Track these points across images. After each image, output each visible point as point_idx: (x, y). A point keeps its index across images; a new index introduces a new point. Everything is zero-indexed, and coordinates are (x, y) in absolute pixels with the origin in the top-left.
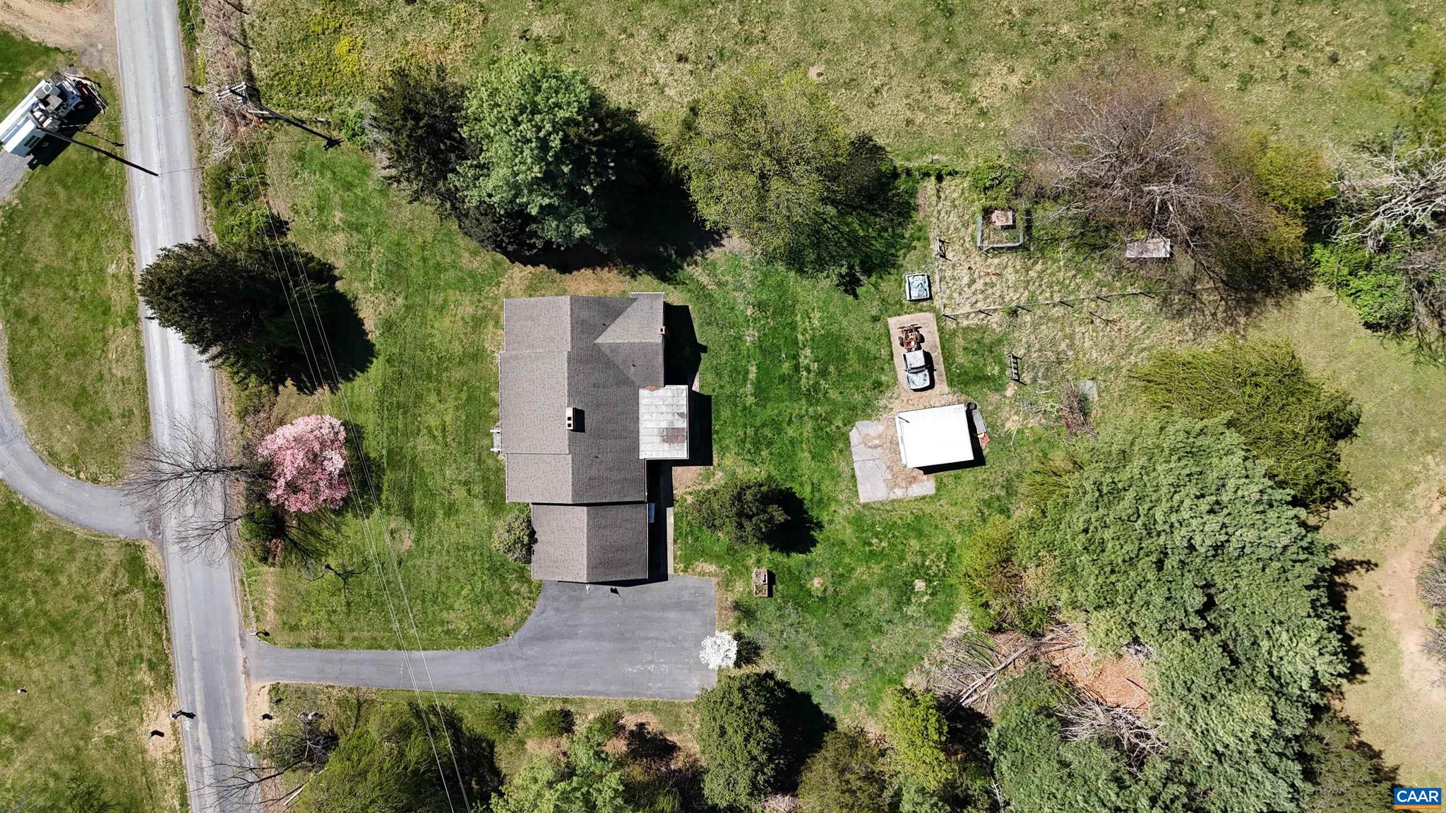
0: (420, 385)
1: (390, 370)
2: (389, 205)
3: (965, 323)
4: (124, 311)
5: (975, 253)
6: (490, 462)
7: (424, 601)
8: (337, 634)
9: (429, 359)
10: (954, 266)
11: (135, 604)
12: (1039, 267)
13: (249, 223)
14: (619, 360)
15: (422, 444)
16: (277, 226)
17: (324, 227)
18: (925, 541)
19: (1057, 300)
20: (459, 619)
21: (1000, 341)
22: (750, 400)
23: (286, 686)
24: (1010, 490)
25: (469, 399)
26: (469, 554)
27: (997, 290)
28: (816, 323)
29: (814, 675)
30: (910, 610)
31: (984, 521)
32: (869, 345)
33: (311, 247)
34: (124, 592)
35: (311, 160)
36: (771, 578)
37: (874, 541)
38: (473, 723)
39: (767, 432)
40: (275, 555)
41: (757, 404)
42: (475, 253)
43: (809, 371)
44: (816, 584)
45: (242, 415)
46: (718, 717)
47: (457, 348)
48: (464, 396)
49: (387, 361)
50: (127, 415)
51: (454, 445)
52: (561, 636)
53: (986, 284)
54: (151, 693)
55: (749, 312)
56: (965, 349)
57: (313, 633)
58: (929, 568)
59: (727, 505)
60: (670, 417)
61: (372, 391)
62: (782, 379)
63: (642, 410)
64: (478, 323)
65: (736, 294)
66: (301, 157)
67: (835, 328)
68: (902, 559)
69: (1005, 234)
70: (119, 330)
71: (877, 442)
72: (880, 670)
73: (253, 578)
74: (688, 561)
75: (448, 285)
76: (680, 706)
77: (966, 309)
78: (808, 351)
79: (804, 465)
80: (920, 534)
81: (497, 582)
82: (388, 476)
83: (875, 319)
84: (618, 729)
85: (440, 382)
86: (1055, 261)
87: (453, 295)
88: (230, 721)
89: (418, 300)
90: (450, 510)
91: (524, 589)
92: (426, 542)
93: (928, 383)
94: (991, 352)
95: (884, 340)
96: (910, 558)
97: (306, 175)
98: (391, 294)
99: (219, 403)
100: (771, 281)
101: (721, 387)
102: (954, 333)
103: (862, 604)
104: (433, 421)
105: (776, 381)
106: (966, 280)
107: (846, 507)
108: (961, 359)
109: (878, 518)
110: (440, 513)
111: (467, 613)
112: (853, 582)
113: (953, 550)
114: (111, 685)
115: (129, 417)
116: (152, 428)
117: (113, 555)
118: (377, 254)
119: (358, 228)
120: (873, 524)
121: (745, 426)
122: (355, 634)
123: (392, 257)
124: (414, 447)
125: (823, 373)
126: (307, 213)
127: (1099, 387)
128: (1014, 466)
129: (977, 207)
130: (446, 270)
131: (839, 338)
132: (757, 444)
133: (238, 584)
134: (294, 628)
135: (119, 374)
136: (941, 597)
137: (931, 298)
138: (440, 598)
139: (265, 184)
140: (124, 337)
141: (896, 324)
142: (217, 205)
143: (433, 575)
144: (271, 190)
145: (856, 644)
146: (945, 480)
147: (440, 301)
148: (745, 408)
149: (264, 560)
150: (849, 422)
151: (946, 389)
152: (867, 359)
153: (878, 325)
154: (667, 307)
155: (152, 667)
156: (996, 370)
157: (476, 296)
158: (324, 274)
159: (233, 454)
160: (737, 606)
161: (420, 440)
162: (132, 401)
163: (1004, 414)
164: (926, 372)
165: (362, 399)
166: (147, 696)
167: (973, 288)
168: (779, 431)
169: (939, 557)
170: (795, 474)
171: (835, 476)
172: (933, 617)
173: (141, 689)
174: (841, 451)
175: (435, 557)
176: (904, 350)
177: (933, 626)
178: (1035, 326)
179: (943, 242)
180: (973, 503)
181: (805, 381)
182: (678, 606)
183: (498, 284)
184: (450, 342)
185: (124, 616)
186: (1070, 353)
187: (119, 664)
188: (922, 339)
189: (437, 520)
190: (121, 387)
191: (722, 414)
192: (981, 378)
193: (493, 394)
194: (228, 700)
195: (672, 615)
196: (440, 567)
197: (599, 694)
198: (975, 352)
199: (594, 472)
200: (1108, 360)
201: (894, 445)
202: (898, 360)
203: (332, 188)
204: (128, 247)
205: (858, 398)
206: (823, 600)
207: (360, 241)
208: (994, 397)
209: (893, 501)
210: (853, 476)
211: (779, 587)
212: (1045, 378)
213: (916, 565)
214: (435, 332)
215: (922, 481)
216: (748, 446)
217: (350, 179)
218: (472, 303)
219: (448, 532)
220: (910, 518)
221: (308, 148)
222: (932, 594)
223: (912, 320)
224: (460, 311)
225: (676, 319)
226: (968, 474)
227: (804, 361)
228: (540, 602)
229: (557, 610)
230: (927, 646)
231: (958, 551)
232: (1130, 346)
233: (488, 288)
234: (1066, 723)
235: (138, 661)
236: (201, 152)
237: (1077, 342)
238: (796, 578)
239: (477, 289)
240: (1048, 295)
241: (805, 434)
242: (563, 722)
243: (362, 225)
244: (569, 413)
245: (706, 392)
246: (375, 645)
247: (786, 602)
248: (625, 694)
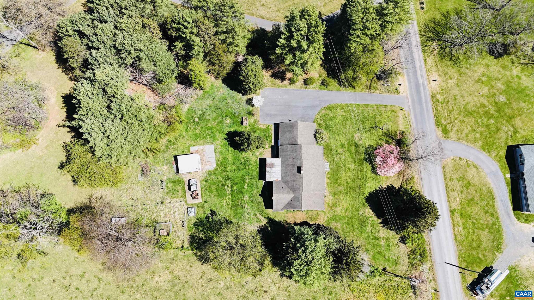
0: (354, 185)
1: (363, 190)
2: (365, 245)
3: (178, 200)
4: (455, 214)
5: (173, 222)
6: (330, 160)
7: (351, 118)
8: (379, 109)
9: (350, 193)
10: (180, 218)
11: (445, 120)
12: (153, 217)
13: (412, 241)
14: (287, 189)
15: (352, 166)
16: (403, 240)
17: (388, 239)
18: (194, 133)
19: (148, 206)
20: (340, 113)
21: (167, 194)
22: (247, 177)
23: (395, 94)
24: (167, 147)
25: (337, 180)
26: (336, 132)
27: (167, 210)
28: (225, 201)
29: (230, 94)
30: (200, 112)
31: (176, 138)
32: (208, 194)
33: (392, 233)
34: (449, 123)
35: (393, 263)
36: (242, 123)
37: (210, 133)
38: (334, 83)
39: (242, 167)
40: (400, 133)
41: (245, 176)
42: (336, 228)
43: (228, 186)
44: (228, 121)
45: (412, 178)
46: (257, 80)
47: (341, 197)
48: (339, 181)
49: (364, 193)
50: (451, 180)
51: (342, 166)
52: (308, 107)
53: (170, 212)
54: (437, 92)
55: (246, 205)
56: (178, 192)
57: (387, 109)
58: (193, 125)
59: (252, 142)
60: (272, 171)
61: (369, 184)
62: (236, 184)
63: (280, 174)
64: (335, 205)
65: (250, 212)
66: (396, 264)
67: (219, 199)
68: (202, 128)
69: (163, 228)
70: (456, 208)
71: (207, 163)
72: (210, 95)
73: (407, 127)
74: (268, 128)
75: (345, 218)
76: (271, 86)
77: (177, 204)
78: (228, 192)
79: (231, 157)
80: (196, 135)
81: (327, 123)
82: (363, 156)
83: (206, 202)
84: (290, 80)
85: (347, 186)
86: (148, 219)
87: (343, 214)
88: (412, 84)
89: (354, 213)
90: (343, 145)
91: (319, 121)
92: (350, 136)
93: (190, 181)
94: (170, 190)
95: (203, 195)
96: (199, 128)
97: (394, 258)
98: (364, 215)
99: (421, 183)
100: (239, 215)
101: (256, 182)
102: (181, 197)
103: (215, 115)
104: (349, 174)
105: (238, 183)
106: (176, 213)
107: (218, 144)
108: (179, 188)
109: (208, 140)
110: (346, 145)
111: (337, 114)
112: (217, 121)
113: (186, 130)
114: (451, 95)
115: (451, 179)
116: (443, 175)
117: (453, 135)
118: (369, 229)
119: (376, 238)
120: (210, 138)
121: (249, 169)
122: (373, 109)
123: (363, 228)
124: (355, 165)
125: (223, 185)
126: (393, 244)
127: (138, 178)
128: (166, 155)
129: (171, 236)
130: (345, 223)
131: (218, 196)
132: (245, 164)
133: (412, 125)
134: (393, 111)
135: (455, 193)
136: (190, 116)
137: (188, 208)
138: (346, 119)
139: (409, 255)
140: (455, 205)
141: (199, 200)
142: (424, 248)
143: (348, 126)
144: (406, 253)
145: (217, 103)
146: (187, 151)
147: (347, 212)
148: (249, 175)
149: (403, 132)
150: (216, 169)
151: (185, 179)
152: (209, 189)
153: (205, 200)
154: (271, 207)
155: (438, 100)
156: (169, 184)
157: (335, 213)
158: (385, 223)
159: (413, 164)
160: (253, 115)
161: (353, 168)
162: (450, 184)
163: (168, 171)
164: (190, 184)
165: (372, 182)
166: (439, 92)
167: (174, 211)
168: (238, 167)
169: (190, 128)
170: (233, 154)
171: (221, 153)
172: (193, 110)
173: (442, 94)
174: (219, 161)
175: (347, 131)
176: (197, 192)
177: (193, 108)
178: (156, 198)
179: (183, 226)
180: (179, 144)
181: (229, 183)
182: (271, 115)
183: (328, 217)
184: (344, 199)
185: (448, 116)
186: (146, 189)
187: (449, 101)
188: (191, 195)
189: (347, 142)
190: (454, 189)
191: (256, 173)
192: (174, 182)
193: (330, 181)
194: (413, 90)
195: (273, 113)
196: (346, 128)
197: (296, 90)
198: (175, 190)
199: (295, 154)
200: (134, 187)
201: (202, 162)
202: (199, 188)
203: (385, 253)
204: (455, 236)
205: (213, 177)
206: (226, 116)
207: (375, 234)
208: (170, 176)
209: (203, 145)
210: (215, 153)
211: (240, 120)
212: (154, 182)
213: (197, 126)
214: (349, 202)
215: (194, 151)
216: (248, 163)
217: (379, 255)
218: (337, 211)
219: (343, 139)
220: (198, 140)
221: (394, 267)
222: (193, 117)
223: (194, 201)
224: (340, 209)
225: (269, 204)
226: (180, 152)
227: (230, 189)
228: (314, 117)
229: (309, 115)
230: (196, 102)
231: (184, 130)
232: (127, 191)
233: (331, 216)
234: (155, 78)
235: (442, 102)
236: (432, 269)
237: (143, 192)
238: (234, 123)
239: (335, 216)
240: (151, 208)
241: (230, 166)
242: (307, 82)
243: (374, 239)
244: (302, 172)
245: (261, 181)
246: (366, 106)
247: (238, 115)
248: (288, 90)
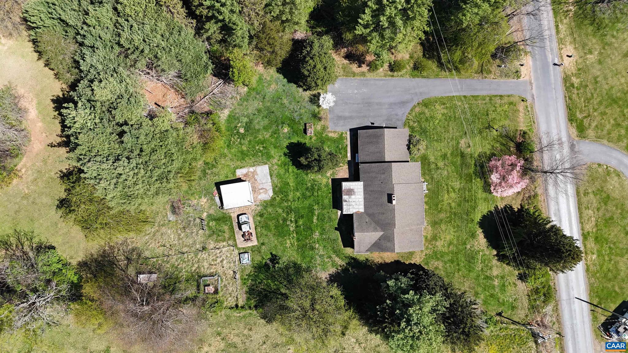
0: (459, 210)
1: (472, 216)
2: (474, 288)
3: (225, 243)
4: (588, 238)
5: (221, 274)
6: (428, 178)
7: (455, 117)
8: (492, 102)
9: (455, 222)
10: (230, 268)
11: (581, 112)
12: (194, 269)
13: (535, 279)
14: (373, 225)
15: (457, 185)
16: (522, 277)
17: (502, 277)
18: (240, 149)
19: (186, 255)
20: (440, 110)
21: (210, 236)
22: (316, 207)
23: (514, 78)
24: (204, 172)
25: (437, 205)
26: (436, 138)
27: (211, 258)
28: (288, 241)
29: (286, 91)
30: (245, 120)
31: (215, 159)
32: (265, 232)
33: (508, 269)
34: (586, 117)
35: (508, 307)
36: (305, 131)
37: (261, 149)
38: (432, 65)
39: (308, 194)
40: (520, 135)
41: (313, 206)
42: (436, 268)
43: (291, 221)
44: (286, 130)
45: (535, 196)
47: (443, 227)
48: (440, 206)
49: (473, 220)
51: (443, 185)
52: (395, 104)
53: (216, 260)
54: (572, 74)
55: (317, 245)
56: (224, 232)
57: (503, 102)
58: (238, 138)
60: (350, 200)
61: (480, 207)
62: (302, 217)
63: (363, 203)
64: (435, 238)
65: (323, 253)
66: (513, 308)
67: (280, 239)
68: (250, 141)
69: (208, 282)
70: (591, 230)
71: (261, 191)
72: (258, 93)
73: (529, 124)
74: (341, 137)
75: (447, 254)
76: (343, 75)
77: (224, 250)
78: (292, 229)
79: (292, 180)
80: (242, 152)
81: (423, 126)
82: (472, 170)
83: (263, 244)
84: (369, 65)
85: (450, 212)
86: (187, 271)
87: (445, 250)
88: (538, 62)
89: (460, 247)
90: (444, 157)
91: (411, 123)
92: (454, 143)
93: (240, 217)
94: (213, 231)
95: (259, 235)
96: (247, 142)
97: (511, 300)
98: (472, 249)
99: (546, 199)
100: (308, 259)
101: (328, 213)
102: (229, 239)
103: (266, 121)
104: (453, 195)
105: (305, 216)
106: (225, 262)
107: (274, 163)
108: (226, 228)
109: (260, 158)
110: (449, 155)
111: (436, 113)
112: (270, 131)
113: (228, 146)
114: (590, 76)
115: (585, 193)
117: (591, 133)
118: (479, 266)
119: (487, 278)
120: (262, 156)
121: (318, 196)
122: (484, 102)
123: (472, 265)
124: (461, 183)
125: (285, 220)
126: (510, 283)
127: (167, 218)
128: (203, 182)
129: (221, 294)
130: (449, 260)
131: (278, 235)
132: (313, 189)
133: (536, 121)
134: (511, 103)
135: (590, 211)
136: (233, 126)
137: (239, 254)
138: (448, 118)
139: (529, 296)
140: (588, 227)
141: (254, 242)
142: (549, 286)
143: (451, 128)
144: (526, 293)
145: (269, 104)
146: (232, 175)
147: (451, 247)
148: (318, 204)
149: (525, 133)
150: (273, 199)
151: (232, 215)
152: (266, 227)
153: (262, 241)
154: (353, 247)
155: (572, 85)
156: (211, 224)
157: (435, 249)
158: (501, 258)
159: (540, 179)
160: (320, 119)
161: (458, 187)
162: (584, 200)
163: (207, 205)
164: (241, 222)
165: (484, 204)
166: (574, 72)
167: (221, 259)
168: (303, 194)
169: (234, 143)
170: (296, 176)
171: (279, 176)
172: (236, 117)
173: (577, 75)
174: (277, 186)
175: (451, 136)
176: (251, 231)
177: (236, 113)
178: (195, 243)
179: (235, 278)
180: (220, 166)
181: (292, 217)
182: (345, 118)
183: (426, 255)
184: (446, 229)
185: (585, 106)
186: (179, 232)
187: (587, 86)
188: (243, 236)
189: (450, 152)
190: (589, 205)
191: (328, 201)
192: (217, 220)
193: (427, 207)
194: (539, 71)
195: (347, 114)
196: (448, 132)
197: (378, 80)
198: (220, 231)
199: (383, 176)
200: (164, 229)
201: (254, 190)
202: (253, 226)
203: (499, 295)
204: (587, 266)
205: (270, 210)
206: (283, 123)
207: (486, 272)
208: (212, 212)
209: (254, 166)
210: (271, 176)
211: (302, 128)
212: (190, 221)
213: (244, 139)
214: (453, 234)
215: (242, 175)
216: (316, 188)
217: (491, 299)
218: (437, 247)
219: (445, 147)
220: (247, 159)
221: (510, 312)
222: (236, 127)
223: (247, 244)
224: (442, 243)
225: (349, 242)
226: (222, 178)
227: (293, 225)
228: (404, 118)
229: (397, 115)
230: (238, 105)
231: (226, 145)
232: (154, 235)
233: (430, 253)
234: (179, 77)
235: (579, 87)
236: (557, 308)
237: (177, 237)
238: (295, 132)
239: (435, 253)
240: (189, 257)
241: (292, 193)
242: (394, 67)
243: (485, 279)
244: (394, 202)
245: (335, 210)
246: (475, 97)
247: (299, 121)
248: (367, 80)
